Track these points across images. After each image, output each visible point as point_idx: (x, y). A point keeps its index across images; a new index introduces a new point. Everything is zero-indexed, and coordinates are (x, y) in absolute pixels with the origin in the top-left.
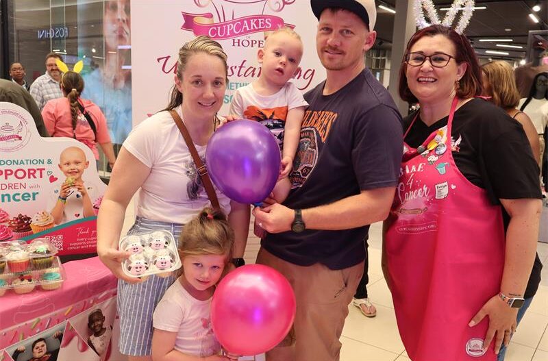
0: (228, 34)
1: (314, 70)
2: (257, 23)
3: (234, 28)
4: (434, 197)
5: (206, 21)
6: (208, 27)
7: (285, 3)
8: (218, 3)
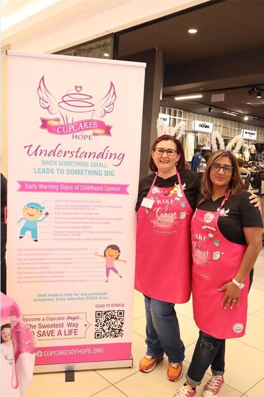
0: (70, 131)
1: (124, 154)
2: (88, 125)
3: (73, 127)
4: (179, 218)
5: (55, 123)
6: (56, 127)
7: (106, 112)
8: (64, 112)
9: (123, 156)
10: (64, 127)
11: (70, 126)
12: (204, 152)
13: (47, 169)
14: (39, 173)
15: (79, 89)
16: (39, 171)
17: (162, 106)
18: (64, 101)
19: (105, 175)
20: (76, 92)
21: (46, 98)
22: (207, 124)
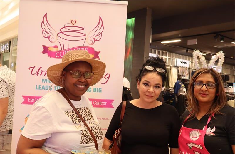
1: (110, 74)
5: (54, 49)
6: (55, 52)
7: (95, 40)
8: (61, 41)
9: (109, 76)
10: (61, 53)
11: (66, 52)
12: (184, 81)
13: (46, 86)
14: (39, 89)
15: (74, 23)
16: (39, 87)
17: (153, 49)
18: (62, 32)
19: (94, 92)
20: (72, 25)
21: (47, 30)
22: (186, 61)
